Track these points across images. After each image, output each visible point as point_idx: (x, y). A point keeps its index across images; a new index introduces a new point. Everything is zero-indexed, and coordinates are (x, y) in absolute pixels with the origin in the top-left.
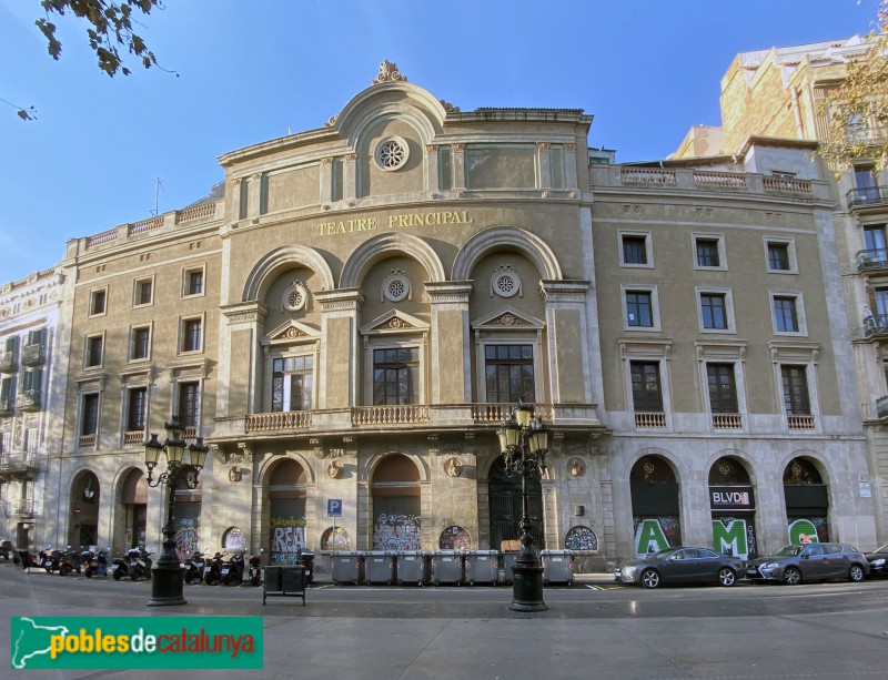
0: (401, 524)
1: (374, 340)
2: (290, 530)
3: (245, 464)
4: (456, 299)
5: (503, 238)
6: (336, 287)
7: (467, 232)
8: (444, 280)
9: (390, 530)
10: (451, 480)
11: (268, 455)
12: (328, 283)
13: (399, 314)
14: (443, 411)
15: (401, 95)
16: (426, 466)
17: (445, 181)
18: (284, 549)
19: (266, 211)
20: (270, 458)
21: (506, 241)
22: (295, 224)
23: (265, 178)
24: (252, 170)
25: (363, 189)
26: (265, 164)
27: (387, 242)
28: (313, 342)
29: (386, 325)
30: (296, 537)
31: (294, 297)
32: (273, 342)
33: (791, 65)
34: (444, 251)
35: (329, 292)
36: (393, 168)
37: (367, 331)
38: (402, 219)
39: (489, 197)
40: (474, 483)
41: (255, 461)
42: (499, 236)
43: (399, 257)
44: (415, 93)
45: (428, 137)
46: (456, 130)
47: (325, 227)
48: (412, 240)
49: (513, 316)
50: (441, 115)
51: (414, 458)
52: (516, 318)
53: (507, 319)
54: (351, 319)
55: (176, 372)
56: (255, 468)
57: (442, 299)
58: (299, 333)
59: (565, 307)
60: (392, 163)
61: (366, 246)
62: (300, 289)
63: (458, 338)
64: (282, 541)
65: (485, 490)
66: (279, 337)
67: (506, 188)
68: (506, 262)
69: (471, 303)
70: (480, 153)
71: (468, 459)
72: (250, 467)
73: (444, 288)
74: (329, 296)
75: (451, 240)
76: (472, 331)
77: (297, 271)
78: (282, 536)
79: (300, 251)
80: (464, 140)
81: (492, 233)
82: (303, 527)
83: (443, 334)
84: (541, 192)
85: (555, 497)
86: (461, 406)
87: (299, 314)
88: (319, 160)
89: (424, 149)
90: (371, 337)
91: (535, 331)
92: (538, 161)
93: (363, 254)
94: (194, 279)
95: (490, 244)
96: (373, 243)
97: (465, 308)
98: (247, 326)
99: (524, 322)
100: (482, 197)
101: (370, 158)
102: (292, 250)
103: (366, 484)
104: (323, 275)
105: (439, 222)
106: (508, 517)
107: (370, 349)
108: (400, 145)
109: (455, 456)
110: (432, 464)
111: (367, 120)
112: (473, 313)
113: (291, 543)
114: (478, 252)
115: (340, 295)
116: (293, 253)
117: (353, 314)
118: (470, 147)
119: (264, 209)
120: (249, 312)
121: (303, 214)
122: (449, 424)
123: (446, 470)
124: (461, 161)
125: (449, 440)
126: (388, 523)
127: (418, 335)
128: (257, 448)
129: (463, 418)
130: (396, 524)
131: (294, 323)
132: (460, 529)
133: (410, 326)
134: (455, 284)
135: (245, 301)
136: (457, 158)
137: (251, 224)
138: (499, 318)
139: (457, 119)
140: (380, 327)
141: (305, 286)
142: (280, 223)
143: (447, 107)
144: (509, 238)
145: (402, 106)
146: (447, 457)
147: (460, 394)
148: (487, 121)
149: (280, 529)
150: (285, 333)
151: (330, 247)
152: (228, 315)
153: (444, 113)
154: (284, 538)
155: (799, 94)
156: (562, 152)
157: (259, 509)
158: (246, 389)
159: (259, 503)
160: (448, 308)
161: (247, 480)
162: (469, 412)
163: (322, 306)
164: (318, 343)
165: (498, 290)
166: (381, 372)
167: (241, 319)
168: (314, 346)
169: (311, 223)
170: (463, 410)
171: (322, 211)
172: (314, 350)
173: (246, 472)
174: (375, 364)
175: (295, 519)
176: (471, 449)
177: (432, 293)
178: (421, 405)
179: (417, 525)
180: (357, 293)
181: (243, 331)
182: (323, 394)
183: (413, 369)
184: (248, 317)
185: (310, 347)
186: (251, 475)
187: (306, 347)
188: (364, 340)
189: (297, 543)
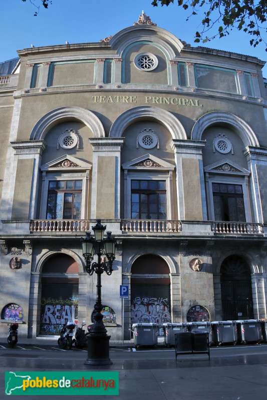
0: (152, 304)
1: (131, 173)
2: (59, 307)
3: (26, 254)
4: (194, 152)
5: (222, 118)
6: (107, 135)
7: (199, 112)
8: (186, 138)
9: (143, 309)
10: (195, 274)
11: (44, 251)
12: (100, 131)
13: (151, 157)
14: (191, 226)
15: (154, 32)
16: (176, 263)
17: (182, 81)
18: (53, 321)
19: (51, 85)
20: (45, 253)
21: (224, 120)
22: (74, 94)
23: (52, 66)
24: (43, 61)
25: (126, 78)
26: (54, 58)
28: (84, 171)
29: (141, 163)
30: (64, 313)
31: (68, 140)
32: (50, 169)
34: (186, 123)
35: (101, 139)
36: (146, 69)
37: (127, 166)
38: (154, 99)
39: (212, 94)
40: (211, 276)
41: (34, 255)
42: (220, 117)
43: (153, 122)
44: (163, 33)
45: (170, 56)
46: (188, 56)
47: (99, 98)
48: (164, 113)
49: (230, 165)
50: (180, 47)
51: (167, 259)
52: (232, 167)
53: (226, 167)
54: (116, 158)
56: (34, 259)
57: (184, 150)
58: (72, 164)
59: (261, 163)
60: (146, 66)
61: (129, 113)
62: (73, 136)
63: (197, 177)
64: (51, 316)
65: (218, 281)
66: (55, 166)
67: (220, 89)
68: (223, 132)
69: (203, 155)
70: (203, 69)
71: (206, 259)
72: (30, 258)
73: (186, 144)
74: (100, 142)
75: (188, 115)
76: (205, 173)
77: (75, 123)
78: (52, 311)
79: (78, 110)
80: (194, 61)
81: (216, 115)
82: (70, 305)
83: (186, 173)
84: (242, 96)
85: (263, 284)
86: (204, 223)
87: (72, 151)
88: (95, 59)
89: (168, 63)
90: (129, 171)
91: (243, 177)
92: (238, 79)
93: (127, 117)
95: (214, 121)
96: (134, 111)
97: (200, 157)
98: (31, 157)
99: (237, 170)
100: (207, 93)
101: (130, 62)
102: (72, 109)
103: (129, 275)
104: (93, 126)
105: (180, 103)
106: (230, 299)
107: (129, 179)
108: (151, 57)
109: (198, 257)
110: (181, 262)
111: (130, 42)
112: (205, 163)
113: (59, 318)
114: (207, 124)
115: (110, 141)
116: (73, 112)
117: (118, 154)
118: (198, 65)
119: (50, 82)
120: (33, 147)
121: (81, 89)
122: (196, 234)
123: (191, 266)
124: (193, 72)
125: (193, 246)
126: (142, 303)
127: (166, 172)
128: (37, 244)
129: (206, 231)
130: (148, 305)
131: (69, 157)
132: (201, 307)
133: (159, 166)
134: (194, 142)
135: (32, 139)
136: (189, 71)
137: (40, 91)
138: (221, 166)
139: (188, 50)
140: (136, 165)
141: (77, 133)
142: (64, 93)
143: (184, 43)
144: (226, 119)
145: (153, 38)
146: (192, 257)
147: (199, 212)
148: (208, 54)
149: (51, 307)
150: (60, 163)
151: (101, 111)
152: (16, 148)
153: (182, 46)
154: (53, 313)
156: (250, 77)
157: (36, 291)
158: (28, 200)
159: (36, 286)
160: (188, 156)
161: (26, 268)
162: (209, 226)
163: (93, 148)
164: (88, 172)
165: (218, 149)
166: (137, 195)
167: (27, 151)
168: (83, 174)
169: (87, 95)
170: (205, 226)
171: (97, 88)
172: (84, 177)
173: (26, 262)
174: (132, 190)
175: (64, 299)
176: (209, 252)
177: (177, 146)
178: (174, 221)
179: (165, 305)
180: (122, 141)
181: (28, 160)
182: (94, 208)
183: (161, 196)
184: (32, 151)
185: (79, 174)
186: (30, 264)
187: (76, 174)
188: (126, 172)
189: (65, 317)
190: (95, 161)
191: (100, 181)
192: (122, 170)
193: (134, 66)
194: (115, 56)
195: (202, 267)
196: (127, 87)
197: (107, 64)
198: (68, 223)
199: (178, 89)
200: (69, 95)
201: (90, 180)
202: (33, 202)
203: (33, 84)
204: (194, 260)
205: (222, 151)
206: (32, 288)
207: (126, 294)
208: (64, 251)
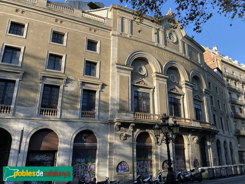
0: (179, 159)
2: (142, 162)
3: (129, 132)
6: (162, 72)
7: (190, 69)
8: (188, 81)
10: (195, 145)
11: (138, 130)
12: (159, 70)
13: (176, 87)
17: (184, 52)
18: (140, 171)
19: (133, 34)
21: (197, 75)
22: (145, 44)
23: (132, 22)
27: (174, 64)
29: (173, 89)
30: (145, 166)
31: (141, 69)
32: (136, 84)
35: (160, 74)
36: (172, 41)
37: (169, 90)
38: (177, 58)
41: (133, 132)
42: (196, 73)
43: (174, 70)
46: (186, 39)
47: (156, 51)
48: (181, 66)
52: (199, 97)
53: (197, 97)
54: (166, 85)
56: (133, 134)
57: (188, 86)
58: (145, 83)
59: (207, 97)
62: (143, 68)
63: (192, 100)
64: (139, 168)
65: (200, 148)
70: (190, 48)
72: (131, 134)
73: (189, 84)
76: (194, 99)
79: (148, 55)
82: (147, 161)
83: (189, 97)
84: (201, 65)
85: (211, 150)
86: (198, 121)
87: (144, 76)
88: (152, 27)
89: (179, 40)
91: (201, 102)
96: (170, 63)
97: (192, 91)
100: (193, 61)
101: (166, 35)
103: (174, 144)
104: (155, 66)
108: (173, 35)
110: (190, 139)
112: (193, 94)
113: (143, 168)
115: (163, 76)
116: (146, 55)
117: (166, 83)
118: (189, 46)
120: (128, 70)
121: (149, 43)
127: (181, 95)
130: (177, 159)
131: (143, 79)
132: (197, 160)
133: (179, 92)
134: (191, 83)
135: (127, 65)
136: (186, 47)
137: (129, 36)
139: (187, 37)
141: (145, 67)
142: (140, 42)
150: (140, 82)
151: (158, 58)
153: (185, 34)
154: (140, 166)
155: (217, 60)
156: (201, 56)
157: (135, 153)
158: (128, 100)
159: (135, 150)
160: (189, 90)
162: (199, 123)
163: (156, 77)
164: (152, 89)
167: (123, 71)
168: (150, 90)
169: (151, 47)
170: (194, 122)
173: (129, 136)
175: (144, 157)
176: (198, 135)
177: (186, 84)
178: (185, 119)
179: (183, 159)
180: (168, 77)
181: (125, 76)
183: (179, 106)
184: (127, 72)
185: (148, 90)
186: (131, 138)
187: (146, 90)
189: (146, 168)
190: (157, 85)
194: (161, 29)
196: (167, 48)
199: (185, 56)
200: (143, 44)
202: (130, 102)
203: (122, 30)
204: (194, 138)
205: (195, 89)
206: (133, 151)
208: (147, 130)
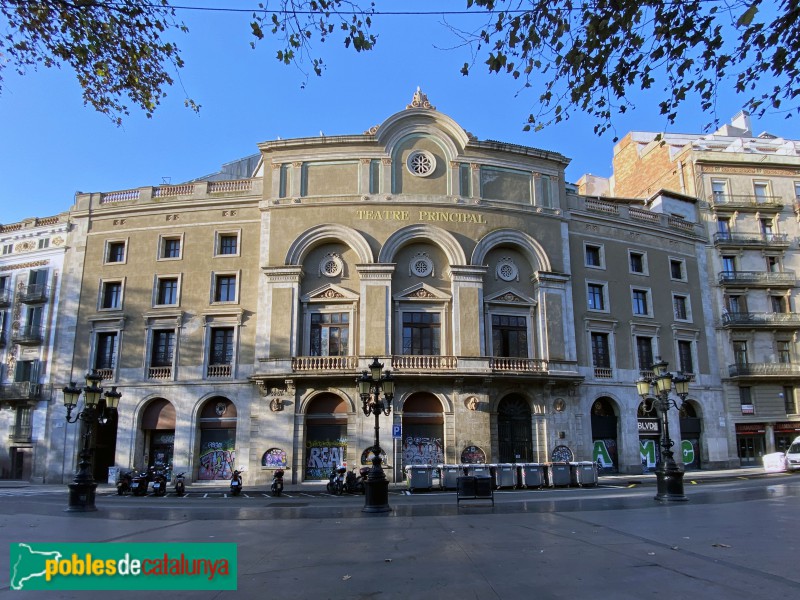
0: (424, 445)
1: (402, 305)
2: (326, 449)
3: (289, 395)
4: (473, 279)
6: (375, 261)
7: (482, 230)
8: (465, 264)
9: (416, 449)
10: (470, 413)
11: (309, 391)
12: (368, 257)
13: (425, 286)
14: (467, 362)
15: (431, 120)
16: (450, 402)
17: (465, 191)
18: (320, 465)
19: (306, 194)
20: (310, 393)
21: (511, 240)
22: (335, 207)
23: (305, 166)
24: (293, 159)
25: (397, 188)
26: (307, 156)
27: (419, 231)
28: (351, 303)
29: (414, 294)
30: (331, 456)
31: (330, 266)
32: (312, 300)
33: (676, 146)
34: (466, 244)
35: (370, 265)
36: (421, 174)
37: (399, 298)
38: (431, 215)
39: (499, 206)
40: (487, 415)
41: (298, 395)
42: (507, 236)
43: (427, 244)
44: (443, 120)
45: (451, 155)
46: (474, 153)
47: (364, 214)
48: (440, 232)
49: (513, 295)
50: (464, 141)
51: (441, 397)
52: (516, 297)
53: (509, 297)
54: (387, 287)
55: (209, 318)
56: (297, 400)
57: (462, 278)
58: (336, 294)
59: (552, 291)
60: (421, 170)
61: (401, 233)
62: (336, 260)
63: (475, 309)
64: (318, 460)
65: (495, 420)
66: (318, 296)
67: (509, 202)
68: (508, 255)
69: (484, 283)
70: (490, 173)
71: (483, 398)
72: (293, 399)
73: (465, 270)
74: (368, 268)
75: (469, 235)
76: (484, 304)
77: (336, 245)
78: (318, 453)
79: (342, 230)
80: (481, 162)
81: (502, 233)
82: (338, 447)
83: (463, 304)
84: (536, 208)
85: (545, 425)
86: (482, 359)
87: (337, 280)
88: (358, 160)
89: (448, 164)
90: (401, 302)
91: (528, 307)
92: (533, 185)
93: (399, 237)
94: (227, 242)
95: (499, 241)
96: (406, 231)
97: (480, 286)
98: (289, 285)
99: (521, 300)
100: (494, 206)
101: (402, 164)
102: (333, 228)
103: (401, 414)
104: (360, 250)
105: (460, 220)
106: (507, 440)
107: (400, 312)
108: (428, 157)
109: (474, 395)
110: (456, 401)
111: (401, 134)
112: (485, 292)
113: (326, 461)
114: (490, 246)
115: (379, 268)
116: (335, 231)
117: (389, 284)
118: (485, 167)
119: (304, 191)
120: (290, 274)
121: (343, 201)
122: (473, 371)
123: (466, 404)
124: (478, 177)
125: (469, 383)
126: (414, 443)
128: (301, 384)
129: (482, 368)
130: (420, 445)
131: (333, 286)
132: (477, 448)
133: (433, 296)
134: (474, 268)
135: (288, 264)
136: (474, 175)
137: (293, 203)
138: (503, 296)
139: (475, 146)
140: (409, 295)
141: (341, 258)
142: (323, 206)
143: (469, 135)
145: (431, 129)
146: (467, 395)
147: (476, 348)
148: (498, 150)
149: (317, 450)
150: (323, 293)
151: (368, 230)
152: (269, 275)
153: (467, 140)
154: (320, 456)
155: (683, 166)
156: (549, 181)
157: (301, 433)
158: (289, 336)
159: (301, 428)
160: (467, 285)
161: (289, 410)
162: (487, 363)
163: (360, 276)
164: (355, 303)
165: (501, 275)
166: (409, 329)
167: (282, 278)
168: (350, 306)
169: (351, 209)
170: (482, 362)
171: (362, 200)
172: (350, 309)
173: (289, 403)
174: (404, 323)
175: (331, 441)
176: (486, 390)
177: (455, 273)
178: (449, 356)
179: (438, 445)
180: (393, 268)
181: (284, 289)
182: (363, 344)
183: (435, 329)
184: (289, 278)
185: (346, 306)
186: (293, 405)
187: (342, 306)
188: (397, 304)
189: (333, 460)
190: (363, 291)
191: (369, 315)
192: (393, 301)
193: (406, 168)
194: (383, 155)
195: (478, 406)
196: (399, 199)
197: (374, 165)
198: (335, 360)
199: (459, 201)
200: (329, 208)
201: (358, 312)
202: (295, 338)
203: (283, 193)
204: (470, 398)
205: (506, 278)
206: (296, 430)
207: (398, 434)
208: (331, 390)
